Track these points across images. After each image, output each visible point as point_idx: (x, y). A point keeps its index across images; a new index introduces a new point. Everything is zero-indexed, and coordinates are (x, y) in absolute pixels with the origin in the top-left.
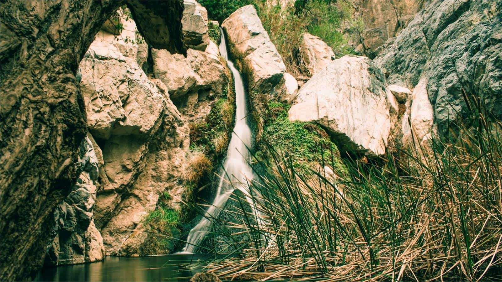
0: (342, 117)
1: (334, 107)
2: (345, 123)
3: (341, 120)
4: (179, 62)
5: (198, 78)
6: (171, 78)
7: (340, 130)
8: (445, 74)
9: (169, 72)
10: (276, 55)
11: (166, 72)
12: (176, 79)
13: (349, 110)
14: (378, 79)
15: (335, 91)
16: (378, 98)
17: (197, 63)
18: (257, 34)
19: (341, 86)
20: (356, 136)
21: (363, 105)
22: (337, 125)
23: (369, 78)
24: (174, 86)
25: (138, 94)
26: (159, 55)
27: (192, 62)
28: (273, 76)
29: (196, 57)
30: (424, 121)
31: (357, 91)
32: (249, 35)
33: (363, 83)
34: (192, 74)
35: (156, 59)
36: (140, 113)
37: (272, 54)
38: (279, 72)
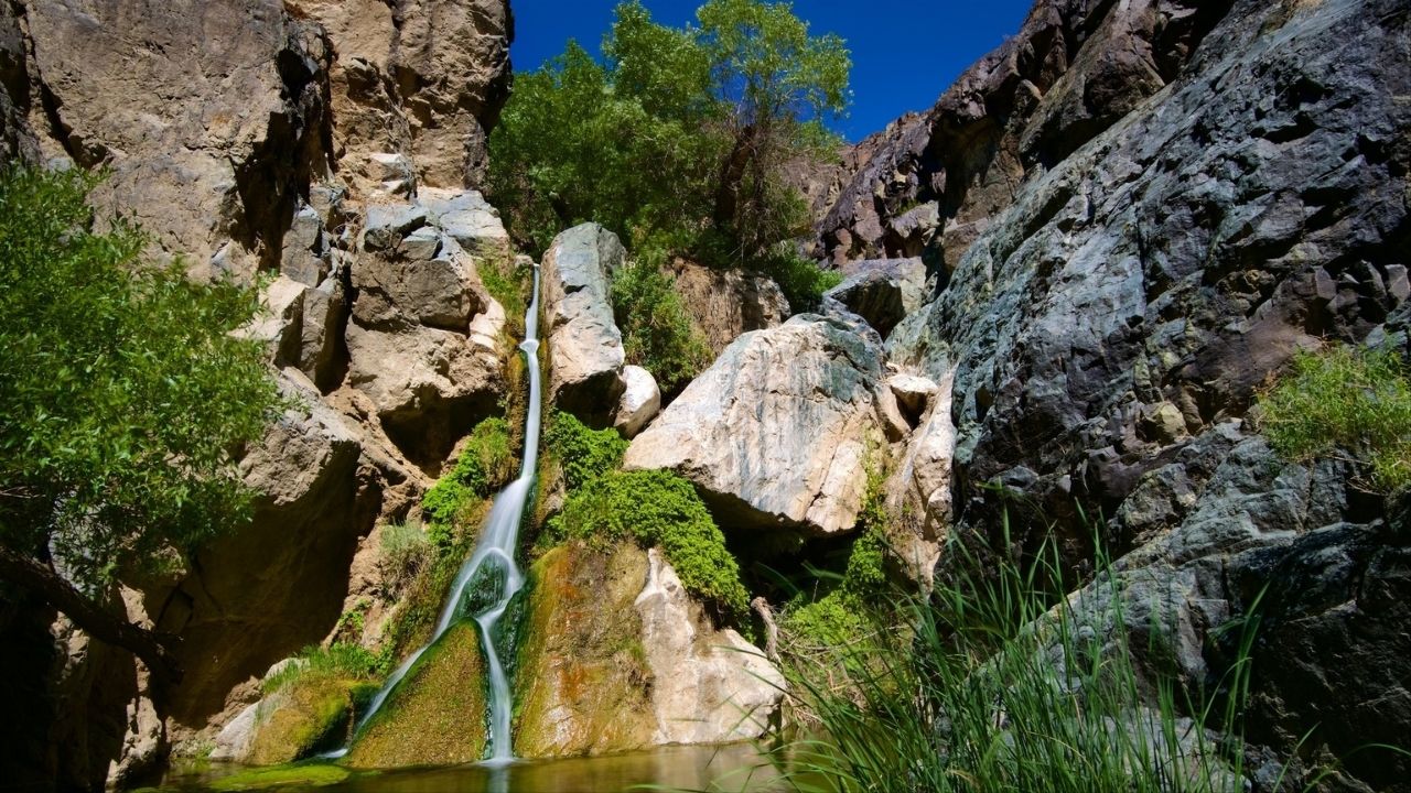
0: (729, 460)
1: (710, 438)
2: (735, 470)
3: (723, 466)
4: (404, 354)
5: (443, 384)
6: (385, 388)
7: (717, 487)
8: (980, 357)
9: (381, 375)
10: (607, 332)
11: (375, 377)
12: (392, 388)
13: (754, 440)
14: (855, 366)
15: (724, 403)
16: (849, 407)
17: (442, 356)
18: (578, 289)
19: (737, 393)
20: (767, 497)
21: (801, 425)
22: (712, 478)
23: (826, 366)
24: (390, 403)
25: (267, 435)
26: (360, 342)
27: (431, 354)
28: (591, 377)
29: (441, 343)
30: (934, 461)
31: (785, 401)
32: (562, 290)
33: (803, 379)
34: (430, 377)
35: (355, 352)
36: (272, 470)
37: (600, 330)
38: (604, 367)
